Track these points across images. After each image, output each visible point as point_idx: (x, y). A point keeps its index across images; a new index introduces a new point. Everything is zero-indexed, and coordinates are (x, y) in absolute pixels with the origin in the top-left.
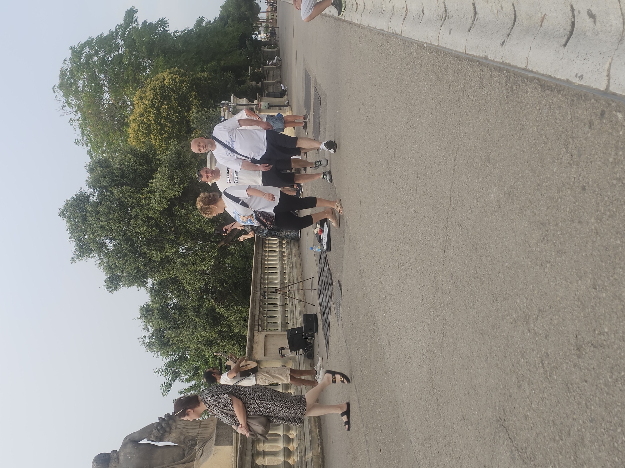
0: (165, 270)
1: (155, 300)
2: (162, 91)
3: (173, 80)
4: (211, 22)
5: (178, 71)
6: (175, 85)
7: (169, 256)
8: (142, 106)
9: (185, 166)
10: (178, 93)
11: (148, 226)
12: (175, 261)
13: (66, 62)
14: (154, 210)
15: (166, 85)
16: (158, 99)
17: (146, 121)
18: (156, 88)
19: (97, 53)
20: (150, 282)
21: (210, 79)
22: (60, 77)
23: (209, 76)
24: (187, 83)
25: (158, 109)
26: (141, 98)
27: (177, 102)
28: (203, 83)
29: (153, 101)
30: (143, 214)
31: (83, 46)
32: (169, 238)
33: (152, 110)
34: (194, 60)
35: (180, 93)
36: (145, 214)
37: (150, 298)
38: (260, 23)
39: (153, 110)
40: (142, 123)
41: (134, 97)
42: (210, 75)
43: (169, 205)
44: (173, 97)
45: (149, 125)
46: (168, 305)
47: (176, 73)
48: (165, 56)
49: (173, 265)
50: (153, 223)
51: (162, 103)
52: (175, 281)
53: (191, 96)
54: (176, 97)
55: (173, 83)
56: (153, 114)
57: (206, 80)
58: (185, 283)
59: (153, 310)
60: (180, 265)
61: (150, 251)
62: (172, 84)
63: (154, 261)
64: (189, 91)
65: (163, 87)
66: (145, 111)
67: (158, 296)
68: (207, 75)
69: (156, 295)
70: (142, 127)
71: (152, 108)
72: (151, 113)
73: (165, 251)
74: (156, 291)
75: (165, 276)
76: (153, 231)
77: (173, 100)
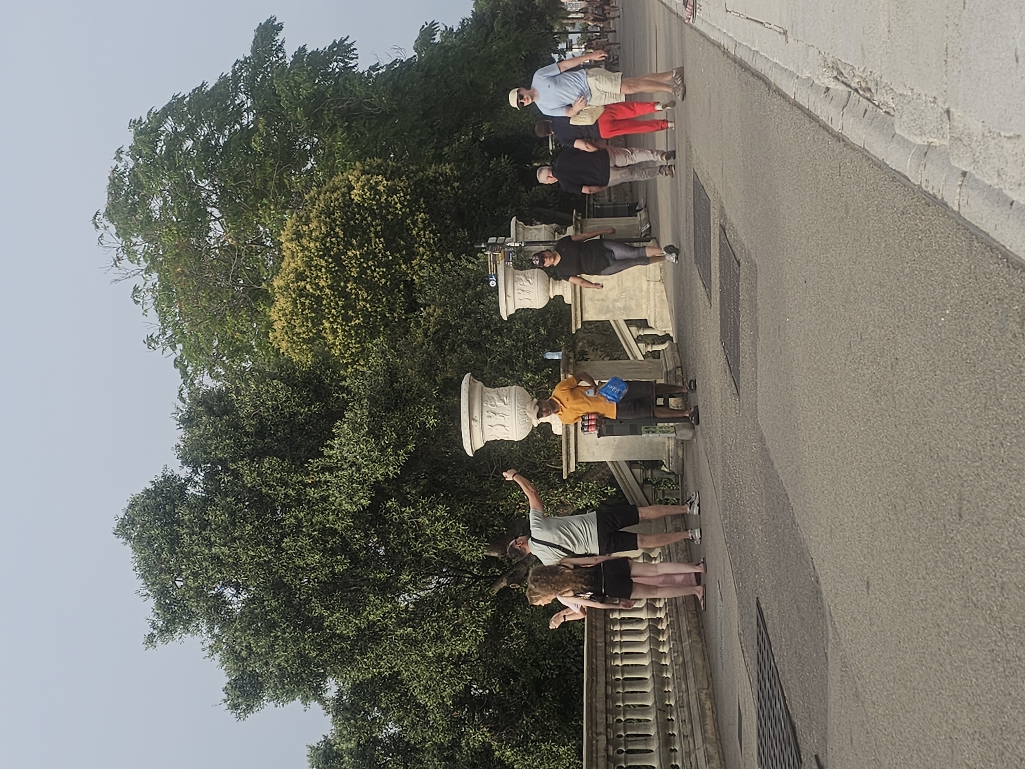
0: (368, 658)
1: (345, 732)
2: (347, 217)
3: (370, 189)
4: (455, 31)
5: (382, 165)
6: (377, 201)
7: (375, 623)
8: (300, 255)
9: (407, 401)
10: (383, 218)
11: (324, 551)
12: (390, 635)
13: (121, 156)
14: (339, 512)
15: (356, 200)
16: (336, 235)
17: (311, 290)
18: (331, 209)
19: (191, 131)
20: (332, 687)
21: (457, 179)
22: (110, 193)
23: (455, 172)
24: (405, 195)
25: (337, 259)
26: (298, 236)
27: (382, 239)
28: (442, 191)
29: (326, 242)
30: (312, 523)
31: (159, 117)
32: (374, 579)
33: (324, 263)
34: (418, 131)
35: (389, 217)
36: (317, 522)
37: (333, 728)
38: (570, 21)
39: (326, 261)
40: (301, 296)
41: (282, 232)
42: (459, 168)
43: (371, 498)
44: (372, 229)
45: (319, 300)
46: (377, 742)
47: (377, 171)
48: (349, 128)
49: (386, 644)
50: (335, 542)
51: (348, 245)
52: (393, 682)
53: (415, 223)
54: (379, 228)
55: (370, 195)
56: (327, 272)
57: (447, 182)
58: (416, 687)
59: (342, 757)
60: (403, 643)
61: (331, 612)
62: (369, 199)
63: (341, 636)
64: (411, 211)
65: (349, 208)
66: (310, 267)
67: (352, 721)
68: (451, 170)
69: (348, 720)
70: (303, 304)
71: (323, 259)
72: (323, 270)
73: (365, 610)
74: (347, 709)
75: (369, 673)
76: (336, 561)
77: (373, 235)
